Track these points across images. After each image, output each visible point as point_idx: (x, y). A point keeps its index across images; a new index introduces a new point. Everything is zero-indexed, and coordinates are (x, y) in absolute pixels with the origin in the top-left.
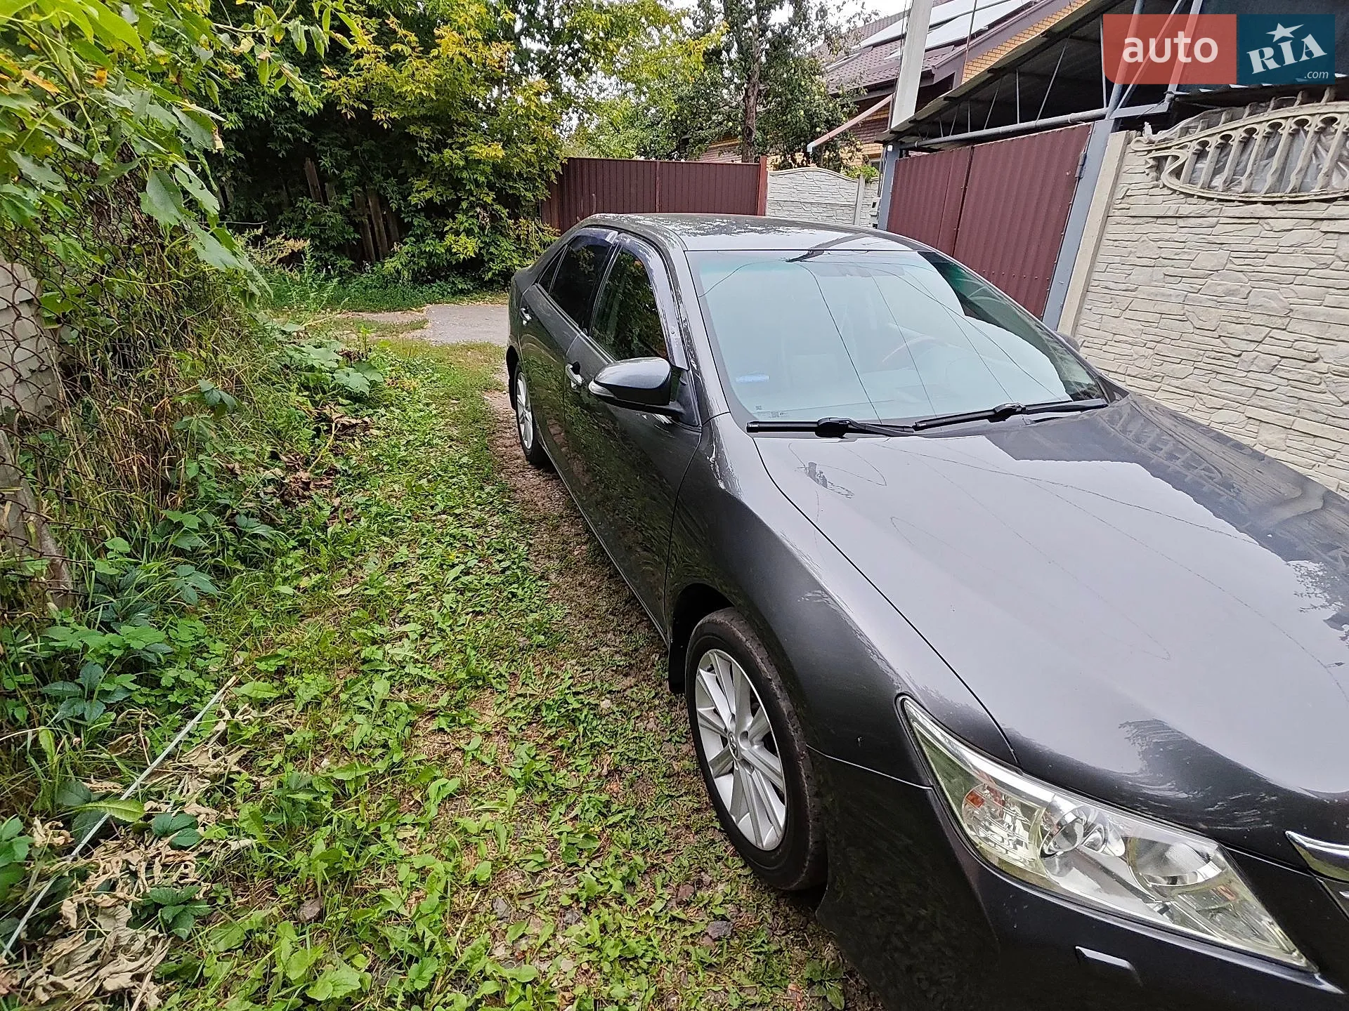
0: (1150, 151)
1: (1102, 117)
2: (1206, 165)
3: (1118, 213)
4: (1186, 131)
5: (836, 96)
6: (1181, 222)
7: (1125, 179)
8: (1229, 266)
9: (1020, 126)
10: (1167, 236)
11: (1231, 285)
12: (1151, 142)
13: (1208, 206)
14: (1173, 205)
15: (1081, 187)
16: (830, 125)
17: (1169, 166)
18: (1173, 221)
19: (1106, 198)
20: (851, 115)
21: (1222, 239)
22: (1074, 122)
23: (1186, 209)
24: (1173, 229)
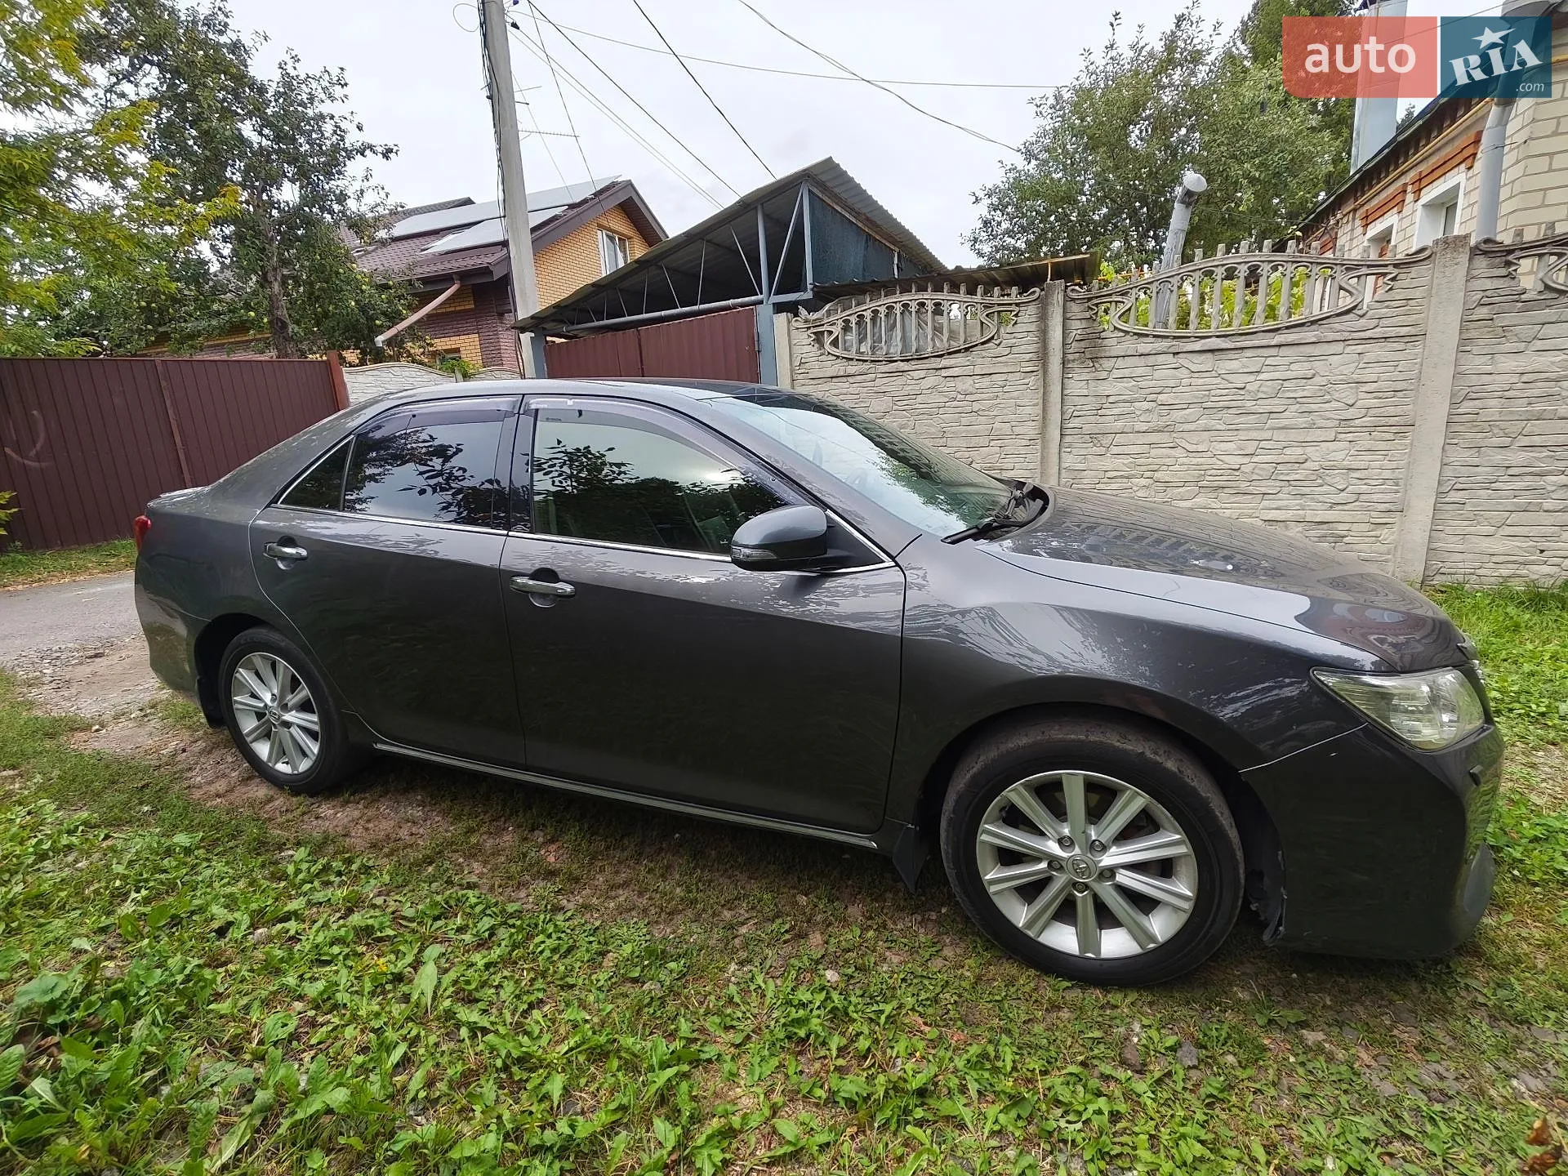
0: (809, 328)
1: (761, 302)
2: (852, 337)
3: (800, 377)
4: (829, 313)
5: (385, 287)
6: (851, 380)
7: (797, 350)
8: (895, 407)
9: (680, 310)
10: (845, 391)
11: (904, 421)
12: (806, 321)
13: (866, 366)
14: (839, 368)
15: (764, 359)
16: (394, 318)
17: (828, 340)
18: (845, 379)
19: (788, 365)
20: (413, 309)
21: (884, 389)
22: (735, 307)
23: (851, 370)
24: (846, 385)
